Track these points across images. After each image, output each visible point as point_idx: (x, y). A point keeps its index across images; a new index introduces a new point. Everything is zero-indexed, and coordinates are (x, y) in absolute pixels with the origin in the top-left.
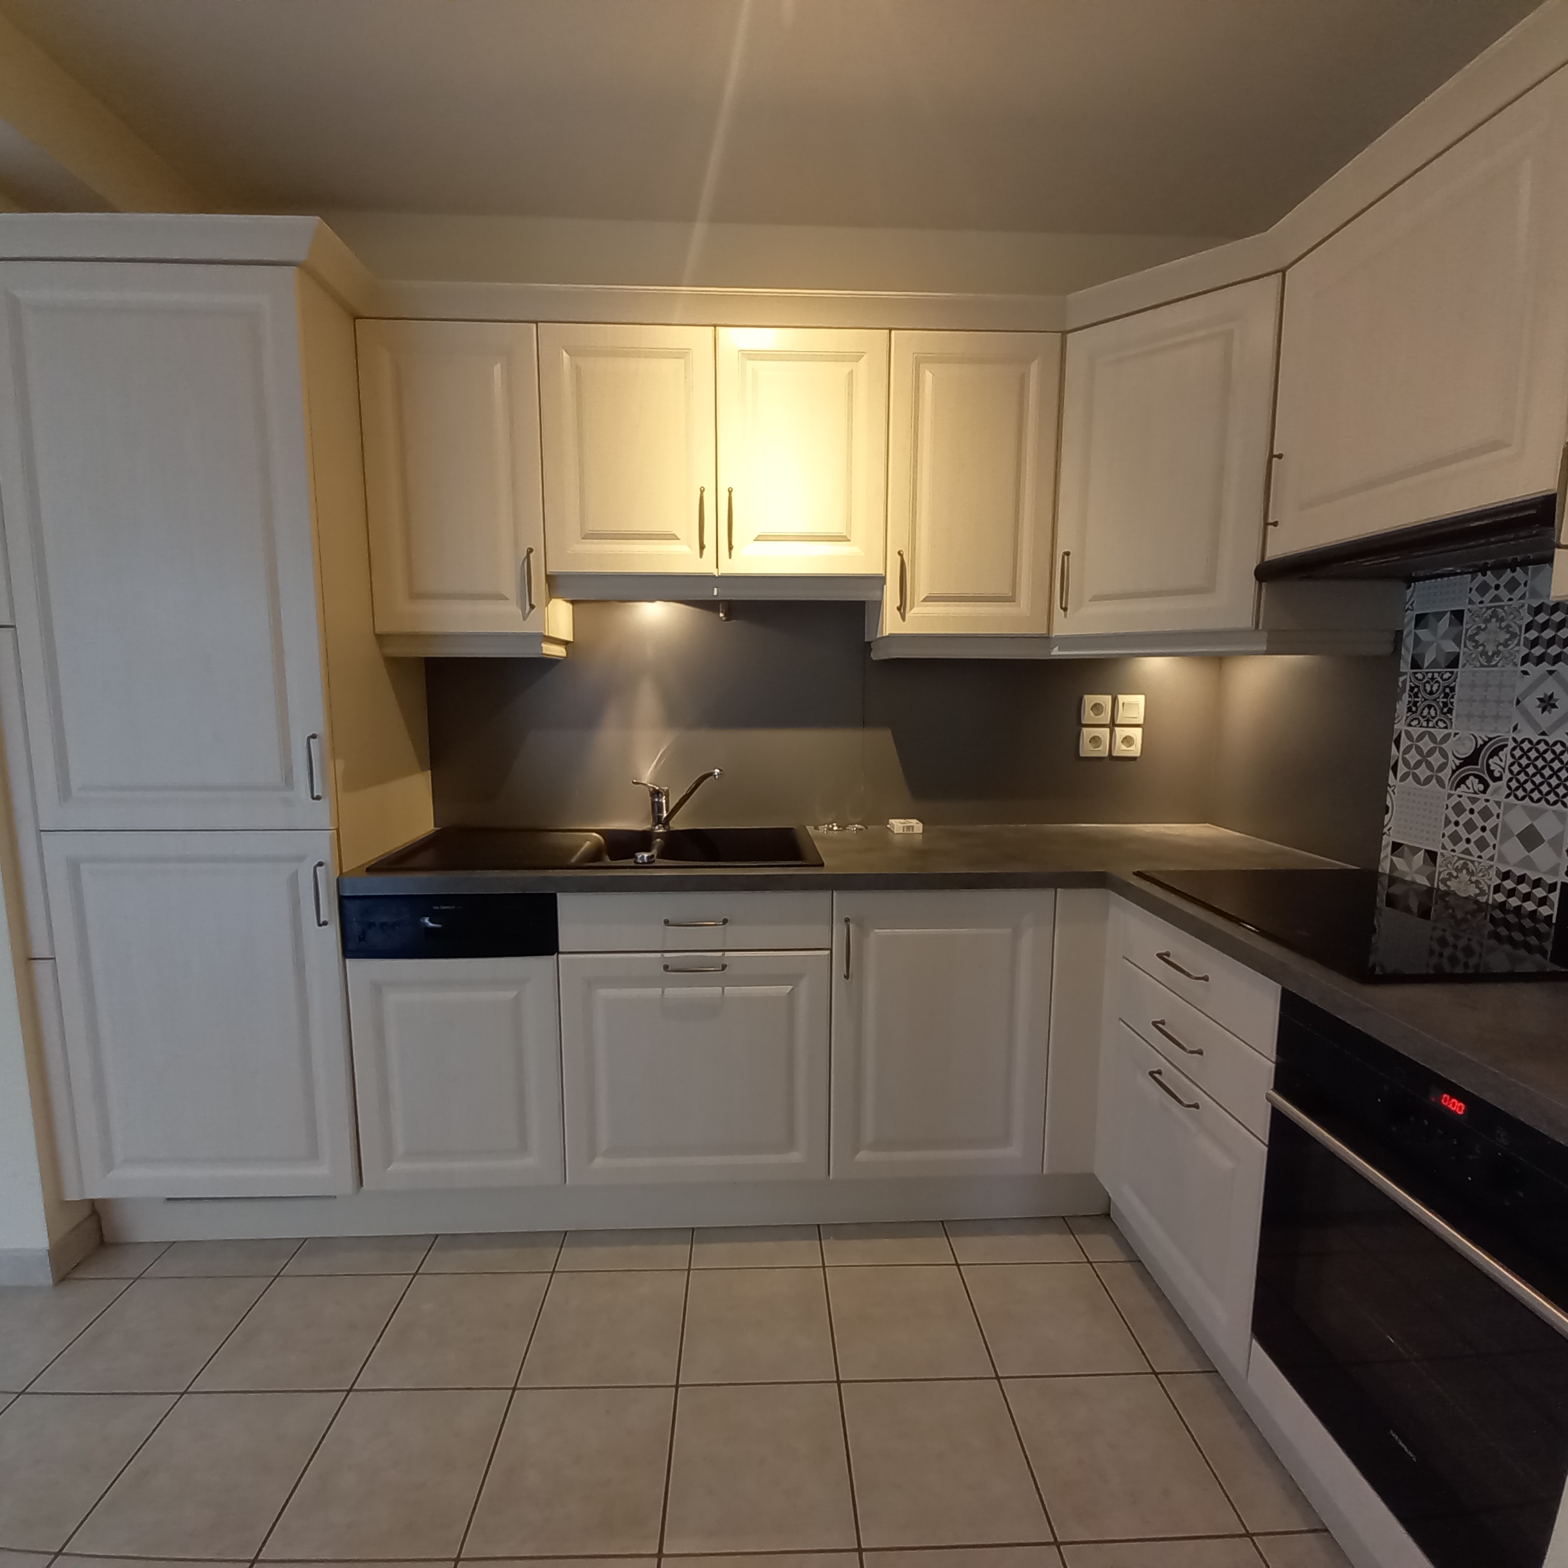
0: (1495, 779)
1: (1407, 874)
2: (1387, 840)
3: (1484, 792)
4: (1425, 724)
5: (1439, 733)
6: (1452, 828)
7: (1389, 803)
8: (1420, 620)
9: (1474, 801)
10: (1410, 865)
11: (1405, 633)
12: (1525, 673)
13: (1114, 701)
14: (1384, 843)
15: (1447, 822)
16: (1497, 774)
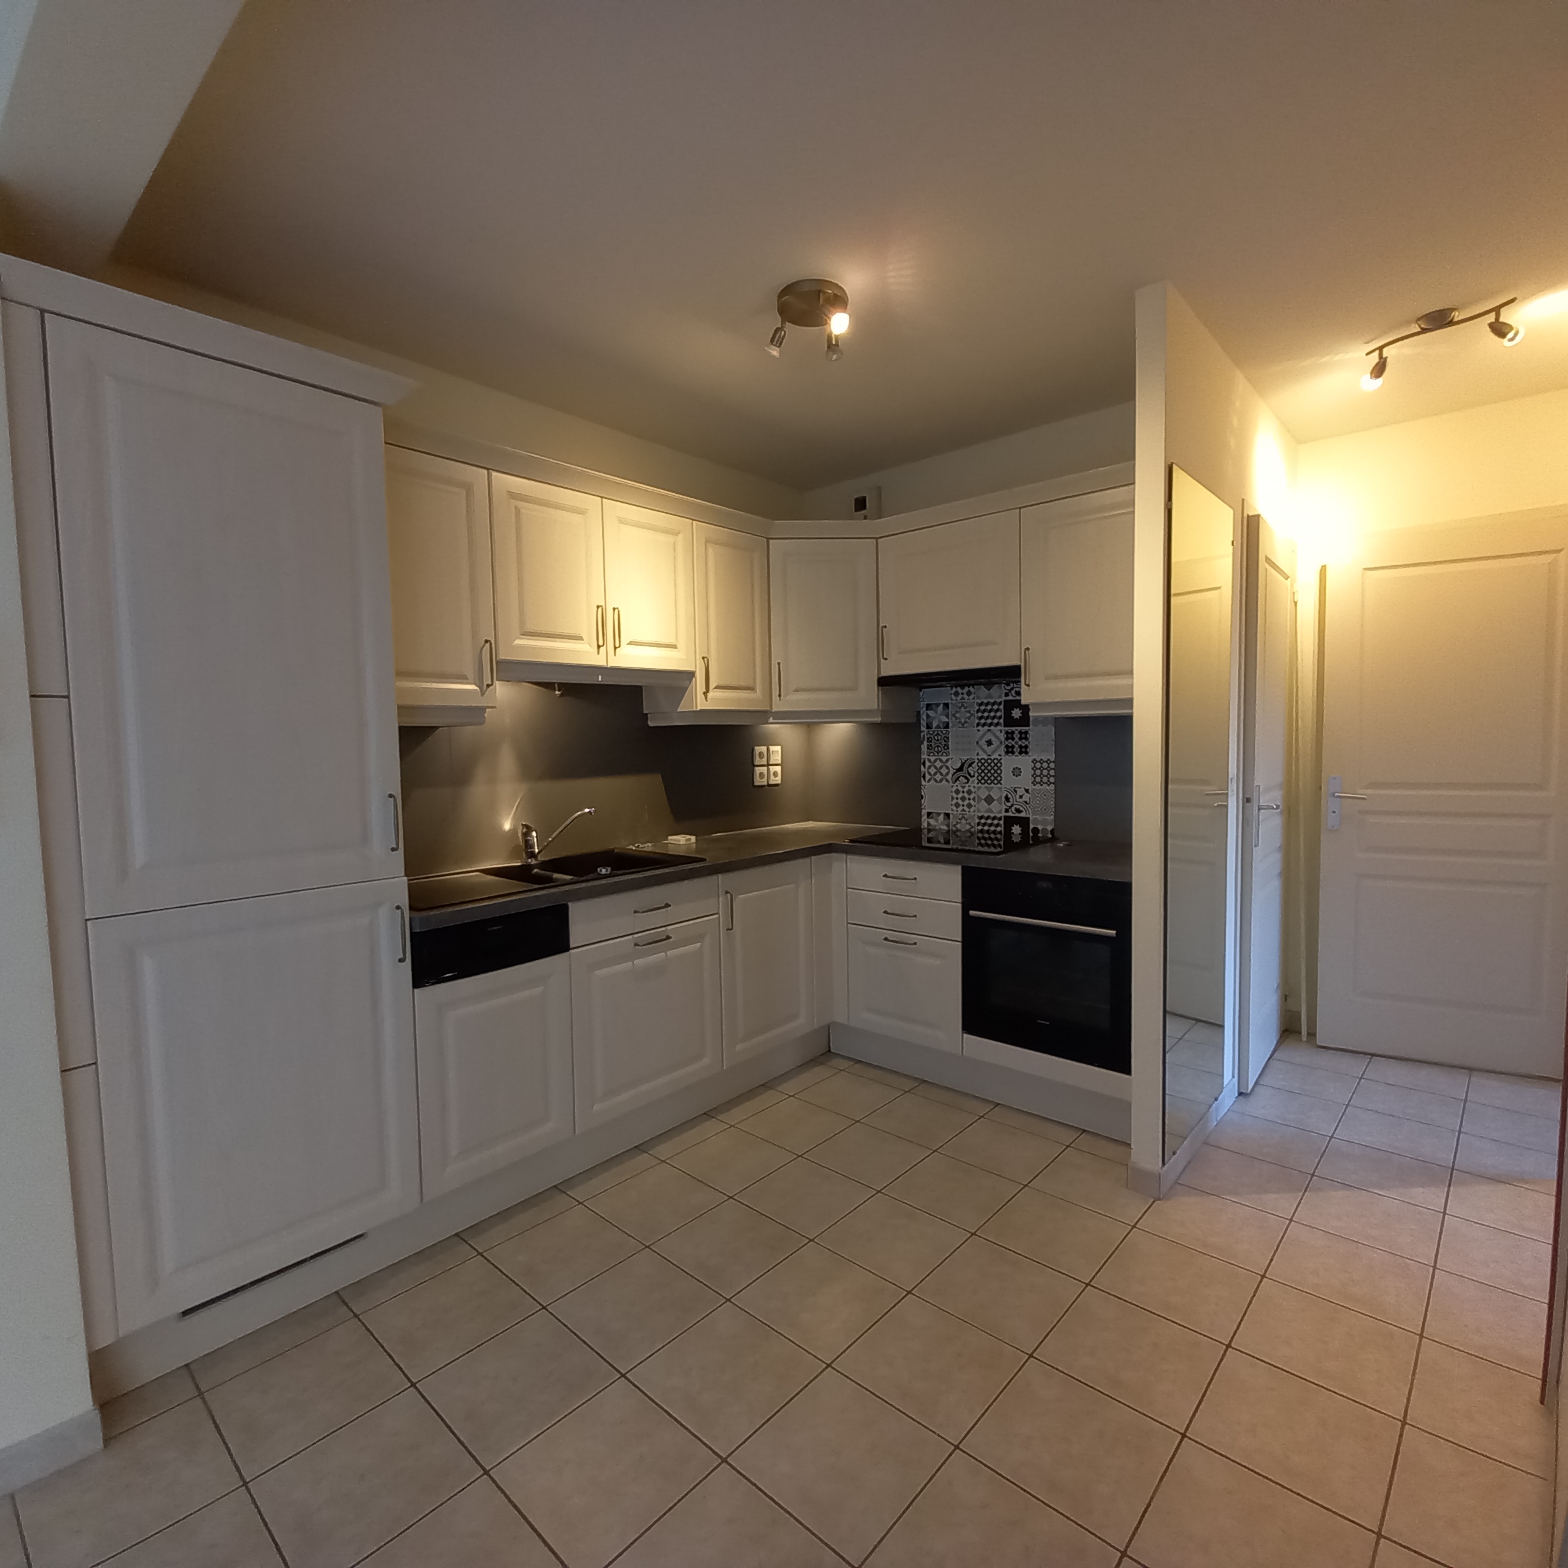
0: (972, 777)
1: (936, 826)
2: (924, 812)
3: (968, 783)
4: (936, 754)
5: (944, 759)
6: (955, 801)
7: (923, 793)
8: (928, 707)
9: (963, 787)
10: (937, 821)
11: (921, 712)
12: (979, 730)
13: (768, 750)
14: (923, 813)
15: (953, 798)
16: (972, 774)
